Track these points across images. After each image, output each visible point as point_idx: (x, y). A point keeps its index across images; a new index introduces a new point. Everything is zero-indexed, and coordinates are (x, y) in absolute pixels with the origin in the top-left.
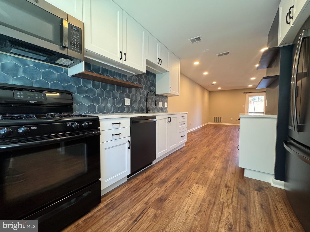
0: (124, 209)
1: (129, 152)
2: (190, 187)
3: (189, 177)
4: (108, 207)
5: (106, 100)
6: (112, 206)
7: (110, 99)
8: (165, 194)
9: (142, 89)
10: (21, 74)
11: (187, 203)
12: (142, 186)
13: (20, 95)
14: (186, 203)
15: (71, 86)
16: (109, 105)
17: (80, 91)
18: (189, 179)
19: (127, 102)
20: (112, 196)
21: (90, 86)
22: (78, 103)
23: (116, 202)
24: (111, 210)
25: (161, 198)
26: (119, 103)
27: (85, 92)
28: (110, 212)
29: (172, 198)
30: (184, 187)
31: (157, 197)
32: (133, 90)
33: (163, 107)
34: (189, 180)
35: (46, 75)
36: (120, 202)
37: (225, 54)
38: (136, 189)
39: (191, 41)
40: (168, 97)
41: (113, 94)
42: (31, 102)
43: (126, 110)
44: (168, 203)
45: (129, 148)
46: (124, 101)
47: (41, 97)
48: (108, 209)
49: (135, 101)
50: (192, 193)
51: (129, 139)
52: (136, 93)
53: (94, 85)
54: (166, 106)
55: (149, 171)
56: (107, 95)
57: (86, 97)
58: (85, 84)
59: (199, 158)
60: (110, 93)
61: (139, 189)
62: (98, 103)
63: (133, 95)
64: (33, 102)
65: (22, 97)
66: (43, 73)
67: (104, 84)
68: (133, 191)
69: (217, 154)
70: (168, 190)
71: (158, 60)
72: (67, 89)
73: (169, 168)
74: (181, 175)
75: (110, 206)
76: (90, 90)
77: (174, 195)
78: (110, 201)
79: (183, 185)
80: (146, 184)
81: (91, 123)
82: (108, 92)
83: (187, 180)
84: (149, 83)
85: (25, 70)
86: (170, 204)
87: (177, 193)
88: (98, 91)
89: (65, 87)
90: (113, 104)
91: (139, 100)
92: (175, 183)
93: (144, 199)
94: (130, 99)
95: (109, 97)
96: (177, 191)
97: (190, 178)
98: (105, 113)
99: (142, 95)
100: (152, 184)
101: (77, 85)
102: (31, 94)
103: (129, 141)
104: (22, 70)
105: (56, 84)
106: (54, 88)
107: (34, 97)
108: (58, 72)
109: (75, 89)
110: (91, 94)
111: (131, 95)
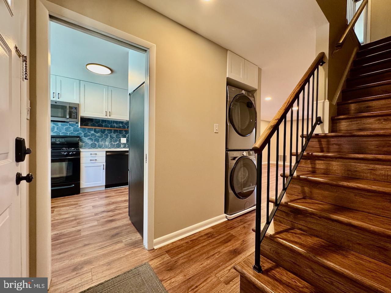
1: (104, 171)
5: (104, 140)
7: (108, 139)
10: (56, 130)
13: (54, 140)
15: (80, 133)
16: (107, 143)
17: (86, 136)
19: (124, 141)
21: (93, 132)
22: (84, 142)
26: (116, 141)
27: (89, 136)
35: (67, 129)
41: (110, 136)
42: (57, 143)
43: (122, 146)
45: (104, 169)
46: (120, 140)
47: (63, 140)
51: (105, 164)
53: (95, 131)
56: (105, 136)
57: (90, 139)
58: (89, 131)
62: (98, 141)
64: (59, 143)
65: (54, 141)
66: (65, 128)
67: (102, 130)
72: (78, 135)
76: (93, 135)
81: (75, 153)
82: (107, 135)
85: (57, 128)
88: (98, 135)
89: (77, 134)
90: (111, 142)
94: (126, 139)
95: (107, 138)
101: (84, 132)
102: (58, 139)
103: (104, 165)
104: (56, 128)
105: (72, 133)
106: (70, 135)
107: (59, 140)
108: (73, 126)
109: (83, 134)
110: (93, 137)
111: (127, 136)
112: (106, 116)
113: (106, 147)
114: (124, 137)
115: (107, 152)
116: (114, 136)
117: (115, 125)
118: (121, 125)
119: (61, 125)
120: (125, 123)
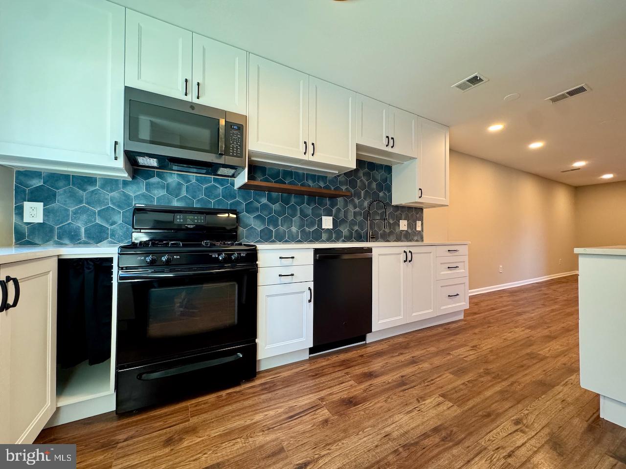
0: (284, 396)
1: (310, 308)
2: (421, 398)
3: (432, 380)
4: (264, 387)
5: (288, 221)
6: (270, 387)
7: (296, 219)
8: (362, 395)
9: (359, 197)
10: (184, 193)
11: (397, 423)
12: (329, 373)
13: (180, 219)
14: (394, 421)
15: (238, 203)
16: (294, 229)
17: (249, 209)
18: (429, 383)
19: (327, 222)
20: (276, 374)
21: (264, 200)
22: (246, 226)
23: (278, 383)
24: (266, 392)
25: (351, 400)
26: (312, 224)
27: (257, 209)
28: (263, 394)
29: (371, 405)
30: (407, 395)
31: (344, 395)
32: (339, 201)
33: (410, 231)
34: (428, 385)
35: (209, 191)
36: (282, 385)
37: (571, 93)
38: (316, 375)
39: (458, 89)
40: (424, 210)
41: (302, 211)
42: (189, 226)
43: (324, 236)
44: (361, 410)
45: (310, 301)
46: (320, 222)
47: (201, 220)
48: (262, 390)
49: (343, 221)
50: (419, 410)
52: (346, 205)
53: (270, 199)
54: (419, 228)
55: (355, 352)
56: (290, 211)
57: (258, 217)
58: (257, 197)
59: (484, 348)
60: (296, 209)
61: (321, 376)
62: (276, 225)
63: (339, 210)
64: (192, 227)
65: (182, 221)
66: (206, 188)
67: (285, 195)
68: (310, 376)
69: (547, 349)
70: (370, 391)
71: (385, 141)
72: (233, 208)
73: (397, 354)
74: (416, 373)
75: (267, 386)
76: (264, 207)
77: (378, 402)
78: (270, 380)
79: (407, 391)
80: (337, 370)
81: (244, 255)
82: (293, 208)
83: (423, 385)
84: (374, 185)
85: (187, 187)
86: (363, 413)
87: (386, 401)
88: (276, 207)
89: (231, 204)
90: (301, 226)
91: (351, 217)
92: (393, 382)
93: (321, 392)
94: (332, 217)
95: (294, 215)
96: (389, 397)
97: (432, 382)
99: (357, 209)
100: (347, 373)
101: (245, 200)
102: (191, 217)
103: (310, 289)
104: (184, 189)
105: (219, 202)
106: (217, 208)
107: (193, 220)
108: (222, 185)
109: (244, 206)
110: (266, 213)
111: (334, 210)
112: (305, 154)
114: (329, 214)
116: (309, 210)
117: (310, 183)
118: (322, 184)
119: (197, 180)
120: (330, 178)
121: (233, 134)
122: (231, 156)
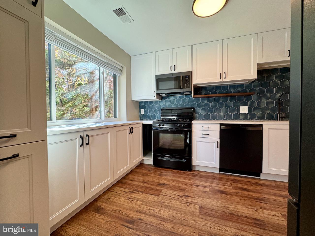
1: (218, 150)
5: (219, 110)
7: (223, 109)
8: (231, 193)
10: (175, 103)
12: (223, 180)
14: (236, 206)
15: (194, 104)
16: (222, 114)
17: (199, 107)
19: (244, 110)
21: (206, 102)
22: (198, 113)
23: (199, 175)
24: (192, 176)
26: (233, 111)
27: (203, 106)
29: (231, 197)
31: (222, 189)
32: (253, 97)
35: (183, 101)
38: (216, 179)
41: (226, 104)
42: (176, 114)
43: (241, 117)
45: (217, 147)
46: (239, 109)
49: (258, 108)
52: (259, 98)
53: (209, 101)
56: (219, 105)
57: (203, 109)
58: (203, 101)
60: (223, 104)
62: (212, 112)
63: (253, 102)
66: (182, 100)
67: (217, 98)
68: (213, 178)
70: (237, 193)
72: (193, 106)
76: (206, 104)
77: (236, 198)
79: (259, 203)
80: (228, 181)
81: (186, 125)
85: (176, 100)
86: (224, 197)
87: (241, 200)
88: (212, 104)
89: (192, 105)
90: (226, 112)
91: (263, 105)
92: (254, 197)
93: (212, 184)
95: (222, 107)
96: (244, 199)
98: (218, 120)
99: (270, 100)
100: (232, 184)
101: (197, 102)
103: (217, 142)
104: (175, 101)
105: (187, 104)
106: (186, 106)
107: (177, 112)
108: (188, 98)
109: (197, 105)
110: (207, 107)
111: (249, 103)
112: (220, 79)
113: (221, 118)
114: (245, 105)
115: (221, 125)
116: (231, 104)
117: (232, 90)
118: (240, 89)
119: (179, 97)
120: (246, 85)
121: (186, 80)
122: (186, 88)
